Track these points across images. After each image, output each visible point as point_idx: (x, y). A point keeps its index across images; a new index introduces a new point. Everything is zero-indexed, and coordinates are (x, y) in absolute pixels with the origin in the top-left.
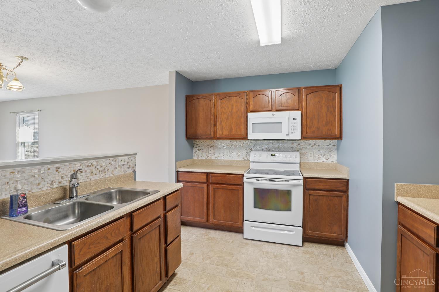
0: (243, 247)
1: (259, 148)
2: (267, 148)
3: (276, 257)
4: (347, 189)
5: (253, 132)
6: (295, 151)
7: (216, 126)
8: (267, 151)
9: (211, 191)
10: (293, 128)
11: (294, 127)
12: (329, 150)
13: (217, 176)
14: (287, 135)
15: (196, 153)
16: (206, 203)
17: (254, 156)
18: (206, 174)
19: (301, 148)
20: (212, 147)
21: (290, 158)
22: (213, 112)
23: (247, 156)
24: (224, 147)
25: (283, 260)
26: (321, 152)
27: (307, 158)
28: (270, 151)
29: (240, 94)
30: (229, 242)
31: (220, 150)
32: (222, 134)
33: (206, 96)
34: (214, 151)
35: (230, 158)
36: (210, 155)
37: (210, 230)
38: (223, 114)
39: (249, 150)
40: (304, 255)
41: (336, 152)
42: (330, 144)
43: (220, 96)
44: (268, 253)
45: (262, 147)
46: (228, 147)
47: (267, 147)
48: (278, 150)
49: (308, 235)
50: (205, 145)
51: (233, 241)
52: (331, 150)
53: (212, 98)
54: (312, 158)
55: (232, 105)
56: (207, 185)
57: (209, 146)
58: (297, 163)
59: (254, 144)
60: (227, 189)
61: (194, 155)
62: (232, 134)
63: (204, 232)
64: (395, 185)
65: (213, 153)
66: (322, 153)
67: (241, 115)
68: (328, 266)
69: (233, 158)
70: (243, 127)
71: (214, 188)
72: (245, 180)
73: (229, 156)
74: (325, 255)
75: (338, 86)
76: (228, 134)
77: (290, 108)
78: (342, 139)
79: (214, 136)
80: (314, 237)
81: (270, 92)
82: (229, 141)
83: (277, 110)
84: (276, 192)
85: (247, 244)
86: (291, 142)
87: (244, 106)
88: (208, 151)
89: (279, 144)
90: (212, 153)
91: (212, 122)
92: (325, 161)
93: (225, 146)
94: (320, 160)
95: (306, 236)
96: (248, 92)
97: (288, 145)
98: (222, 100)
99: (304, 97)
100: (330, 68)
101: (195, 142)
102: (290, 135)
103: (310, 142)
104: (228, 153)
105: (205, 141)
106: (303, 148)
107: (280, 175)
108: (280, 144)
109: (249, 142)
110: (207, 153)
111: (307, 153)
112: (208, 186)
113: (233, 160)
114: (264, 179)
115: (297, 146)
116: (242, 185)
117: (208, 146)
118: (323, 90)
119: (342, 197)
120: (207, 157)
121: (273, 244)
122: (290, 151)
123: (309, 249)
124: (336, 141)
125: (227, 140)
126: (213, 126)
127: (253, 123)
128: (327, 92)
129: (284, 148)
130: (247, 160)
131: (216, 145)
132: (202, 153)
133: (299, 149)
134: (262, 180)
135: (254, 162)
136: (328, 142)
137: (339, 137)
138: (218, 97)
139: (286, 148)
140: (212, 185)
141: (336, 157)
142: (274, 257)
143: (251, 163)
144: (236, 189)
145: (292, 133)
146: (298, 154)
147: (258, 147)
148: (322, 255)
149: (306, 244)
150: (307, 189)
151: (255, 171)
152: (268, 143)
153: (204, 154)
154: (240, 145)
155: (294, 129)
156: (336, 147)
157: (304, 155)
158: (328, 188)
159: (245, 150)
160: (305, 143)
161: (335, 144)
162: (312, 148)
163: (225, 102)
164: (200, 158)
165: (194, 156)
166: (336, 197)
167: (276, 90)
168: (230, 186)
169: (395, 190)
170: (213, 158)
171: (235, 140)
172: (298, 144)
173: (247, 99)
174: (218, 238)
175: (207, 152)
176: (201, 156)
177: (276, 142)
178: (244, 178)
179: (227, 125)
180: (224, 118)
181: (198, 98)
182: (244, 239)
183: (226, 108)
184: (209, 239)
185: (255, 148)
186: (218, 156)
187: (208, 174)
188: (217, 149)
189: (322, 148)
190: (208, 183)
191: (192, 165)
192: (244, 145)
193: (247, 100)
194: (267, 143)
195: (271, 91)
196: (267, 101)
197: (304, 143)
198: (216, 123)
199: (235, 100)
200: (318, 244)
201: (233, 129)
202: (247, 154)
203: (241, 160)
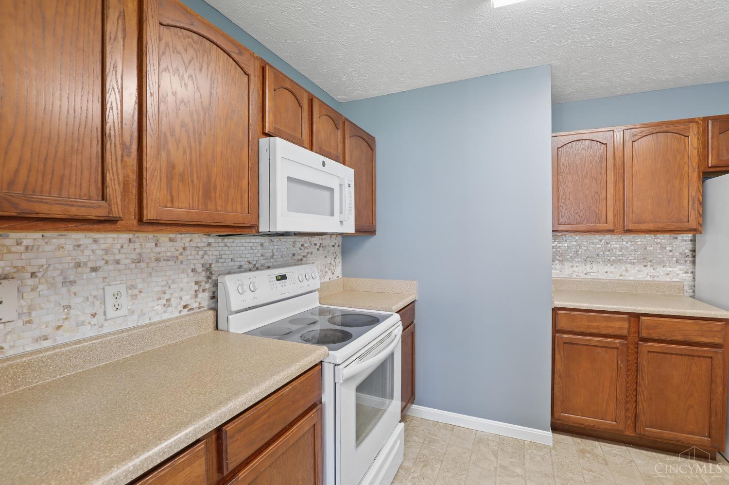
2: (250, 260)
11: (349, 205)
19: (306, 254)
23: (196, 296)
24: (95, 269)
26: (327, 259)
31: (72, 291)
34: (26, 302)
35: (131, 321)
39: (203, 274)
41: (341, 259)
42: (335, 244)
46: (119, 267)
52: (337, 256)
59: (218, 247)
65: (19, 315)
66: (328, 262)
69: (141, 315)
73: (123, 311)
92: (332, 277)
93: (102, 263)
94: (327, 277)
99: (347, 142)
102: (345, 223)
104: (122, 300)
106: (309, 254)
108: (275, 247)
113: (146, 325)
115: (301, 249)
129: (282, 257)
133: (304, 256)
139: (285, 256)
141: (341, 266)
145: (348, 218)
147: (228, 260)
152: (252, 245)
154: (173, 257)
155: (349, 209)
156: (340, 249)
159: (192, 274)
161: (340, 244)
162: (317, 252)
172: (302, 246)
185: (220, 265)
186: (59, 327)
188: (52, 285)
189: (328, 252)
192: (187, 256)
201: (215, 188)
202: (196, 287)
203: (177, 314)
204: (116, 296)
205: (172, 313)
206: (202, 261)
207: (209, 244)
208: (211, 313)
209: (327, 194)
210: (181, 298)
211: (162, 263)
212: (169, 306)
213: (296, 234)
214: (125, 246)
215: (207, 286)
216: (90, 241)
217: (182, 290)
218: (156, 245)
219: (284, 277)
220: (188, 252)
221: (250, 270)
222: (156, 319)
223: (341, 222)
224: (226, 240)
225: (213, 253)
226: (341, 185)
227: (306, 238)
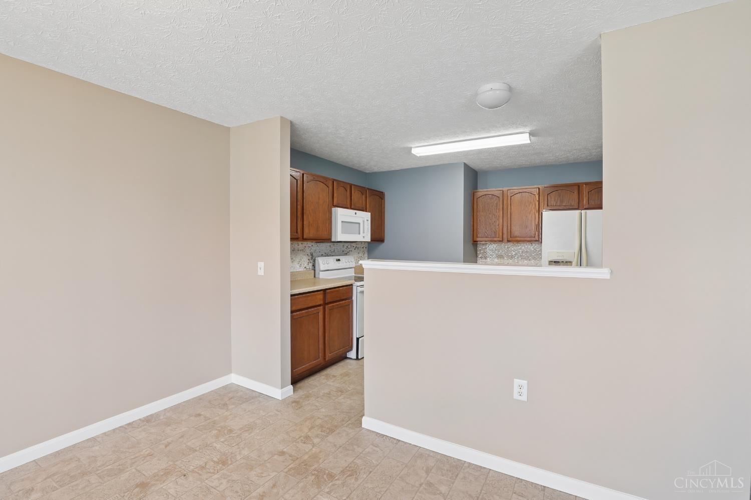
9: (327, 316)
13: (332, 292)
16: (322, 334)
18: (322, 292)
21: (349, 262)
23: (308, 264)
29: (326, 181)
32: (309, 233)
33: (293, 173)
39: (310, 256)
41: (367, 255)
43: (307, 177)
52: (365, 253)
53: (298, 177)
60: (341, 307)
62: (318, 233)
66: (360, 256)
67: (326, 208)
71: (330, 310)
77: (361, 208)
79: (300, 236)
83: (353, 209)
91: (299, 214)
99: (368, 199)
106: (350, 251)
116: (352, 297)
118: (377, 194)
127: (342, 222)
128: (379, 197)
137: (383, 240)
140: (328, 306)
144: (348, 304)
145: (367, 235)
155: (368, 231)
159: (307, 256)
161: (366, 247)
162: (354, 251)
163: (312, 187)
168: (343, 302)
172: (347, 247)
183: (312, 195)
189: (360, 251)
198: (303, 216)
199: (321, 187)
202: (309, 261)
205: (302, 269)
206: (310, 252)
207: (312, 246)
208: (313, 271)
209: (357, 225)
210: (304, 264)
211: (299, 251)
212: (301, 267)
213: (344, 242)
215: (311, 261)
217: (304, 261)
219: (339, 260)
221: (326, 256)
222: (297, 270)
223: (364, 237)
224: (318, 244)
225: (313, 248)
226: (364, 221)
227: (349, 243)
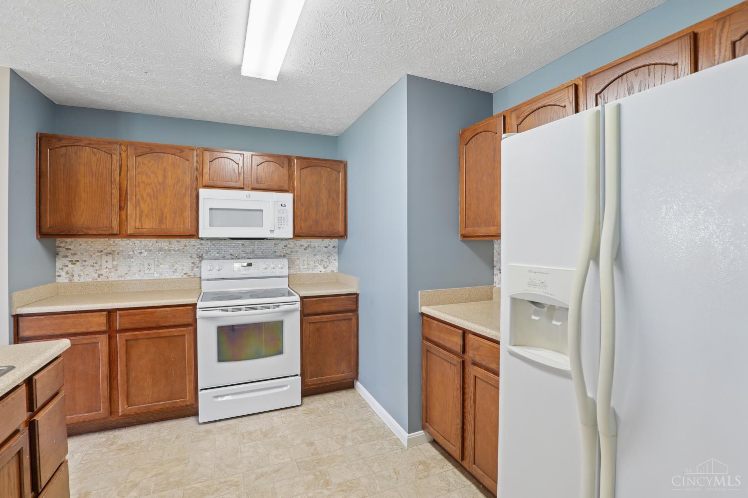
0: (202, 440)
1: (218, 253)
2: (232, 253)
3: (265, 435)
4: (357, 307)
5: (211, 225)
6: (280, 257)
7: (125, 210)
8: (232, 259)
9: (120, 349)
10: (281, 220)
11: (283, 219)
12: (328, 254)
13: (134, 315)
14: (272, 231)
15: (66, 269)
16: (105, 376)
17: (208, 269)
18: (105, 313)
19: (288, 252)
20: (110, 254)
21: (273, 268)
22: (118, 179)
23: (192, 270)
24: (141, 253)
25: (278, 435)
26: (318, 257)
27: (297, 267)
28: (238, 259)
29: (182, 151)
30: (169, 440)
31: (132, 260)
32: (140, 227)
33: (100, 144)
34: (115, 263)
35: (156, 276)
36: (104, 272)
37: (117, 430)
38: (142, 185)
39: (197, 259)
40: (307, 417)
41: (336, 257)
42: (329, 245)
43: (135, 149)
44: (250, 433)
45: (224, 253)
46: (151, 253)
47: (232, 251)
48: (252, 257)
49: (308, 386)
50: (92, 249)
51: (178, 435)
52: (331, 255)
53: (115, 149)
54: (305, 267)
55: (164, 170)
56: (109, 335)
57: (102, 251)
58: (285, 276)
59: (207, 246)
60: (160, 337)
61: (57, 274)
62: (163, 227)
63: (104, 439)
64: (419, 293)
65: (113, 267)
66: (318, 259)
67: (184, 191)
68: (341, 420)
69: (161, 274)
70: (188, 213)
71: (126, 340)
72: (199, 313)
73: (152, 271)
74: (334, 406)
75: (341, 162)
76: (154, 227)
77: (276, 187)
78: (347, 238)
79: (119, 232)
80: (315, 386)
81: (241, 156)
82: (153, 240)
83: (254, 189)
84: (257, 327)
85: (208, 432)
86: (274, 242)
87: (191, 175)
88: (99, 263)
89: (253, 247)
90: (111, 267)
91: (115, 201)
92: (323, 270)
93: (143, 251)
94: (316, 270)
95: (306, 388)
96: (198, 150)
97: (268, 248)
98: (139, 158)
99: (296, 173)
100: (330, 134)
101: (62, 245)
102: (277, 231)
103: (301, 242)
104: (152, 266)
105: (92, 242)
106: (292, 251)
107: (262, 298)
108: (256, 247)
109: (196, 242)
110: (97, 267)
111: (298, 259)
112: (110, 338)
113: (164, 279)
114: (237, 308)
115: (283, 248)
116: (193, 324)
117: (98, 252)
118: (323, 165)
119: (351, 319)
120: (96, 277)
121: (255, 416)
122: (271, 258)
123: (312, 406)
124: (337, 240)
125: (149, 239)
126: (117, 209)
127: (211, 209)
128: (329, 169)
129: (262, 253)
130: (193, 277)
131: (121, 249)
132: (82, 268)
133: (287, 254)
134: (233, 310)
135: (208, 280)
136: (327, 242)
137: (343, 236)
138: (131, 151)
139: (266, 253)
140: (122, 334)
141: (337, 264)
142: (262, 436)
143: (203, 282)
144: (181, 334)
145: (279, 228)
146: (285, 261)
147: (215, 253)
148: (331, 409)
149: (306, 400)
150: (304, 316)
151: (214, 296)
152: (234, 245)
153: (89, 270)
154: (179, 250)
155: (283, 221)
156: (336, 250)
157: (294, 264)
158: (335, 309)
159: (190, 259)
160: (295, 244)
161: (336, 246)
162: (304, 251)
163: (149, 162)
164: (76, 279)
165: (59, 276)
166: (343, 321)
167: (252, 155)
168: (166, 330)
169: (419, 299)
170: (113, 277)
171: (167, 240)
172: (284, 246)
173: (197, 162)
174: (141, 442)
175: (96, 265)
176: (79, 276)
177: (248, 242)
178: (197, 310)
179: (152, 209)
180: (145, 195)
181: (76, 144)
182: (200, 424)
183: (149, 174)
184: (120, 450)
185: (209, 255)
186: (126, 274)
187: (110, 313)
188: (124, 258)
189: (319, 251)
190: (111, 332)
191: (54, 297)
192: (187, 249)
193: (197, 164)
194: (232, 244)
195: (244, 154)
196: (236, 171)
197: (293, 244)
198: (126, 204)
199: (170, 161)
200: (321, 395)
201: (166, 218)
202: (193, 265)
203: (181, 277)
204: (149, 264)
205: (177, 276)
206: (197, 252)
208: (199, 279)
210: (183, 270)
211: (173, 252)
212: (176, 272)
214: (154, 244)
215: (199, 265)
216: (139, 242)
217: (184, 265)
218: (169, 244)
219: (248, 265)
220: (188, 248)
222: (169, 277)
225: (204, 248)
